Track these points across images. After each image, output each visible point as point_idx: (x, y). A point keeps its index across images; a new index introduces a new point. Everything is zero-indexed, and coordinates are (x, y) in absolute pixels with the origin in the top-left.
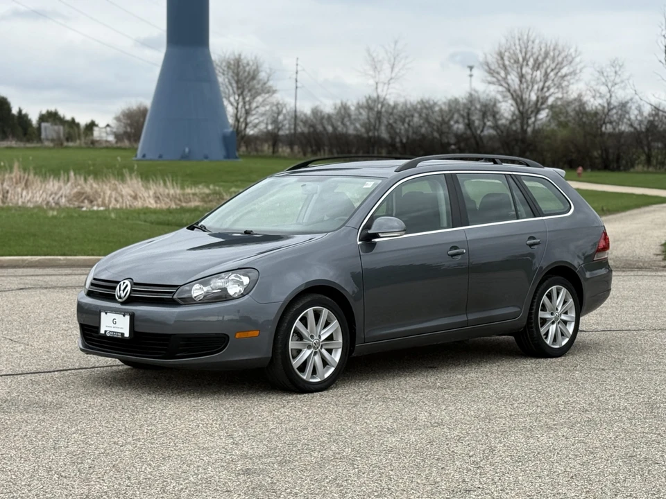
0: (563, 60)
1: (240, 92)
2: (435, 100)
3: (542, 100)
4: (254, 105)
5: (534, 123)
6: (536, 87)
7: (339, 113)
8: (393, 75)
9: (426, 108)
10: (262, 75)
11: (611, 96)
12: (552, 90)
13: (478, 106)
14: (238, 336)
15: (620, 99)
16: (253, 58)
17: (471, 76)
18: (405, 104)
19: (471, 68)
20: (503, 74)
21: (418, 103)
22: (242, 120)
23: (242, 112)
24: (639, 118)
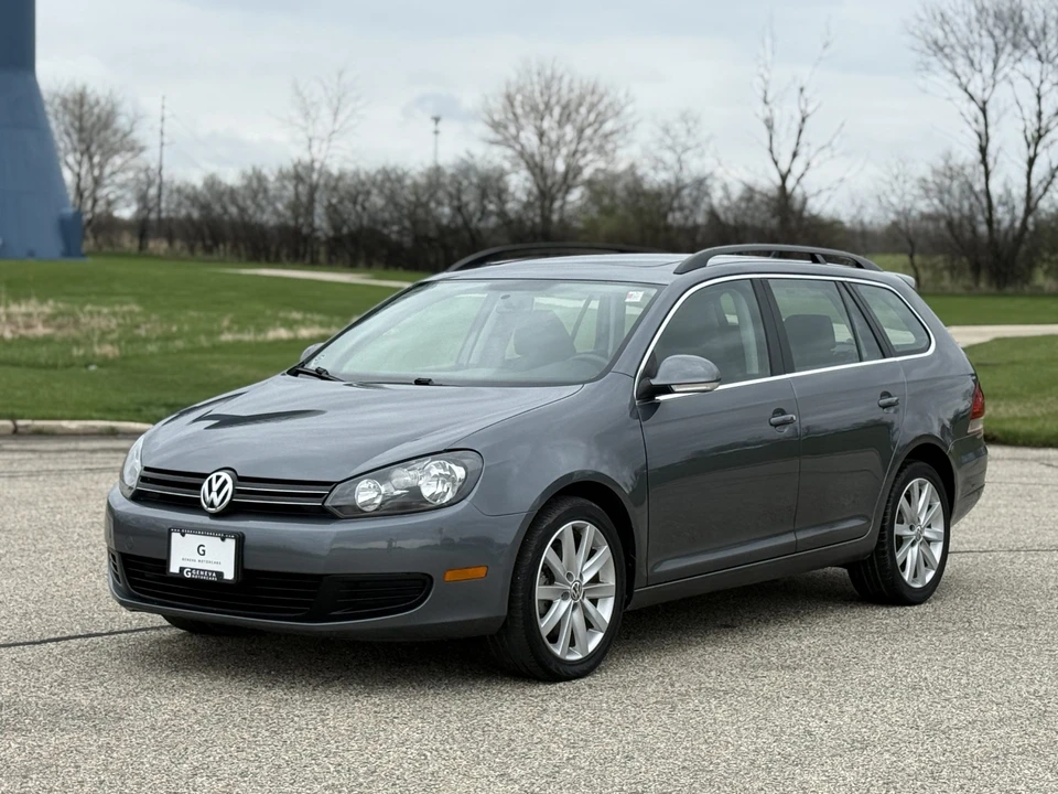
0: (606, 108)
1: (83, 147)
2: (406, 169)
3: (573, 172)
4: (108, 170)
5: (562, 207)
6: (564, 151)
7: (249, 186)
8: (337, 127)
9: (389, 181)
10: (122, 122)
11: (681, 168)
12: (590, 156)
13: (475, 180)
14: (449, 576)
15: (695, 174)
16: (107, 93)
17: (436, 132)
18: (356, 174)
19: (437, 120)
20: (512, 130)
21: (378, 172)
22: (86, 194)
23: (87, 182)
24: (726, 203)
